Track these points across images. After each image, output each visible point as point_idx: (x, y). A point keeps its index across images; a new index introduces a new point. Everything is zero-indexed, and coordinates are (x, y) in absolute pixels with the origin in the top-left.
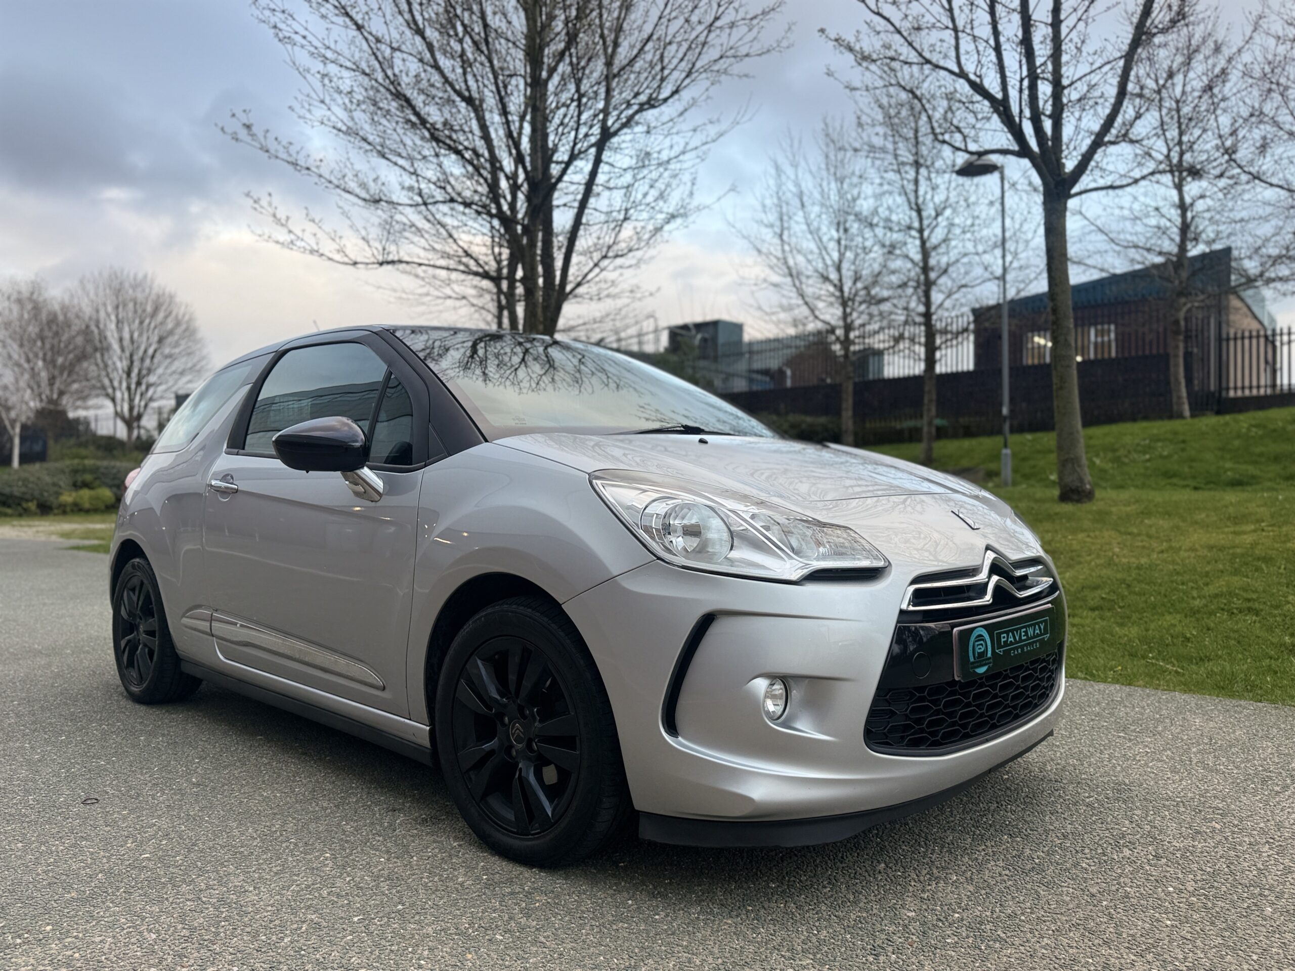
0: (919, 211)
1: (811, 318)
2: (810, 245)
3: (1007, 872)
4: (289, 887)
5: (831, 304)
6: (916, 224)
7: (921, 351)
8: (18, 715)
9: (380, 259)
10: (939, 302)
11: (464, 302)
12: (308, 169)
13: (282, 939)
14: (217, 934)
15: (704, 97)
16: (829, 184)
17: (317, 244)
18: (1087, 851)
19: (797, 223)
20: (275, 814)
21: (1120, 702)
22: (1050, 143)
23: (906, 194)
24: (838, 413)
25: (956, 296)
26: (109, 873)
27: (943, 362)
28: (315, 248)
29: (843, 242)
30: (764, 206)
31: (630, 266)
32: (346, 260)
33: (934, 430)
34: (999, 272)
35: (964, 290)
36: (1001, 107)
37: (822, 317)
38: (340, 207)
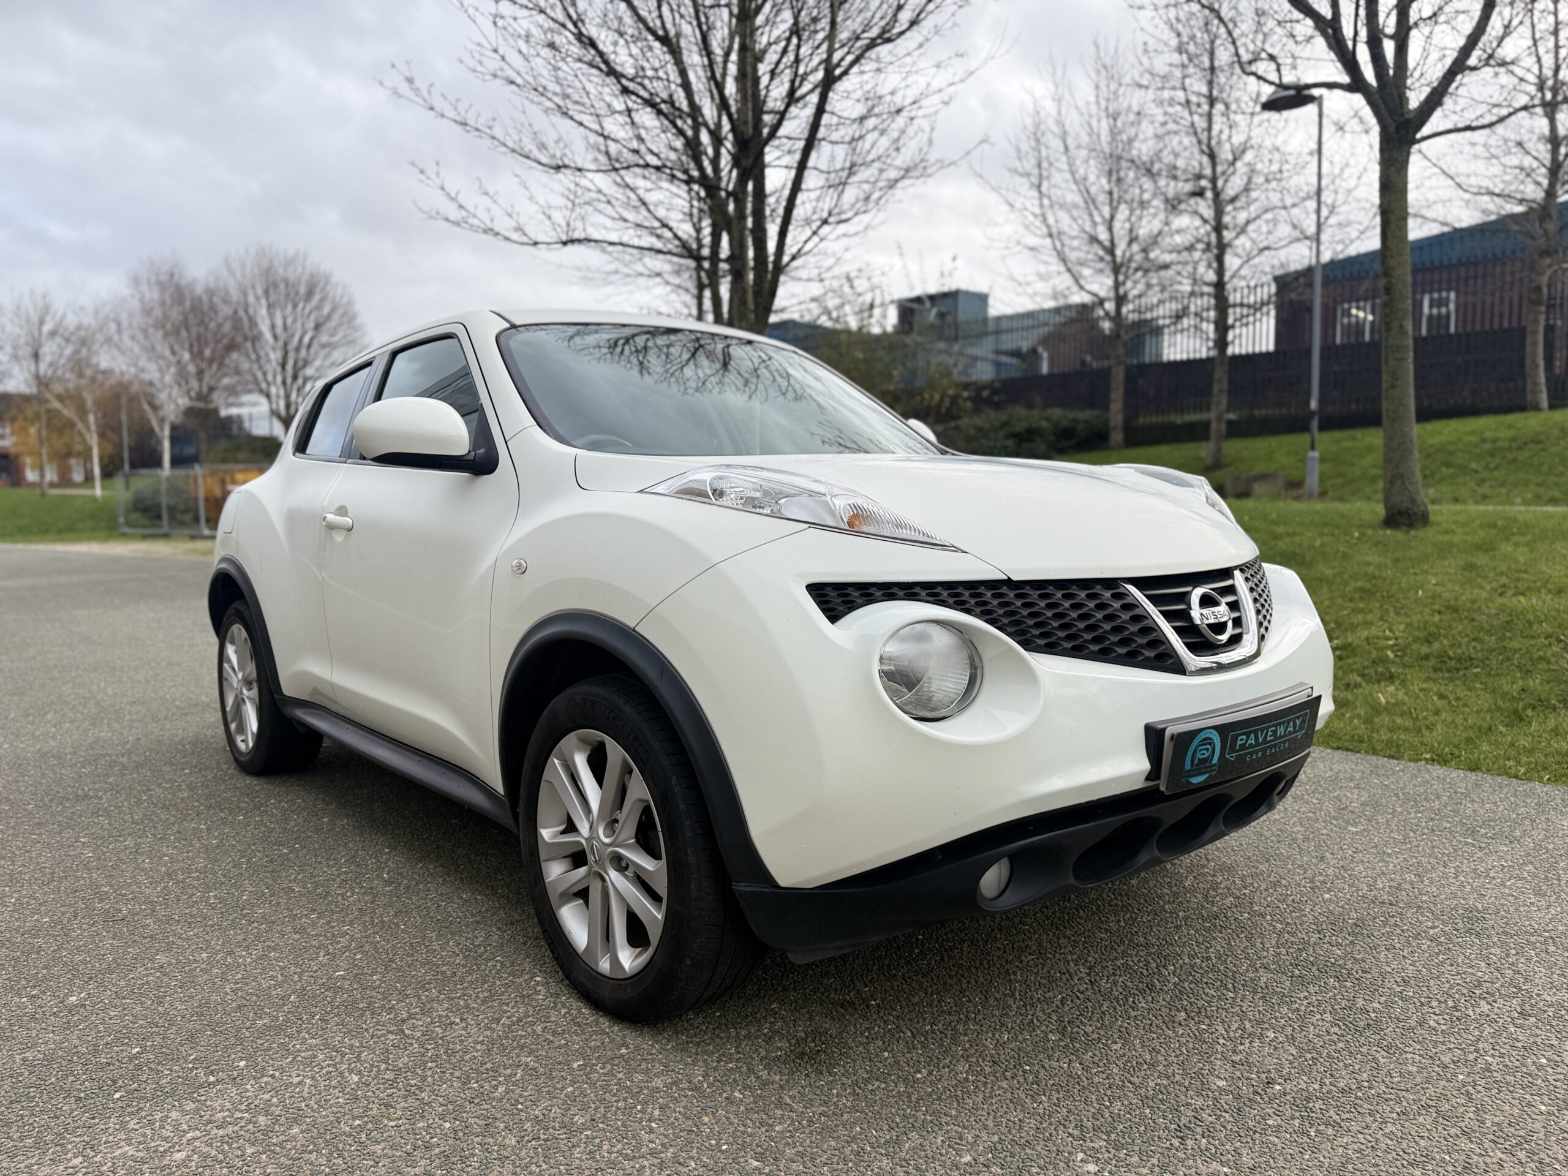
0: (1212, 156)
1: (1075, 288)
2: (1073, 196)
3: (1336, 1029)
4: (499, 1020)
5: (1101, 271)
6: (1208, 171)
7: (1210, 328)
8: (191, 788)
9: (564, 238)
10: (1235, 267)
11: (658, 280)
12: (477, 130)
13: (496, 1087)
14: (424, 1079)
15: (949, 24)
16: (1099, 121)
17: (492, 220)
18: (1434, 1004)
19: (1059, 170)
20: (478, 923)
21: (1466, 795)
22: (1391, 72)
23: (1196, 133)
24: (1105, 406)
25: (1257, 260)
26: (302, 994)
27: (1237, 342)
28: (490, 225)
29: (1116, 196)
30: (1018, 150)
31: (857, 234)
32: (525, 239)
33: (1224, 427)
34: (1312, 230)
35: (1266, 252)
36: (1330, 28)
37: (1088, 287)
38: (516, 176)
